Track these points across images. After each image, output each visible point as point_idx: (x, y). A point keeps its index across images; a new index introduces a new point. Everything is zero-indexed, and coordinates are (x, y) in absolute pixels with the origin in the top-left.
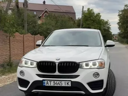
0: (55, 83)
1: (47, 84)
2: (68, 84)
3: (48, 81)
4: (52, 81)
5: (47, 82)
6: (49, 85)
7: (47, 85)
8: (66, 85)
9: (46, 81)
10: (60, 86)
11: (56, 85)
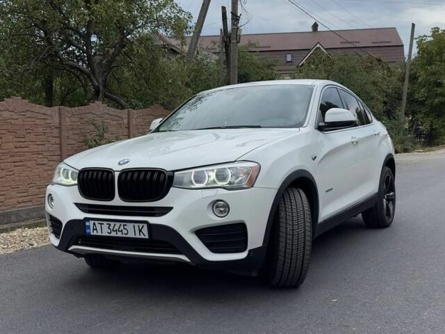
0: (111, 228)
1: (94, 229)
2: (140, 231)
3: (96, 222)
4: (105, 223)
5: (94, 224)
6: (100, 234)
7: (95, 233)
8: (138, 236)
9: (92, 222)
10: (124, 236)
11: (113, 234)
